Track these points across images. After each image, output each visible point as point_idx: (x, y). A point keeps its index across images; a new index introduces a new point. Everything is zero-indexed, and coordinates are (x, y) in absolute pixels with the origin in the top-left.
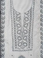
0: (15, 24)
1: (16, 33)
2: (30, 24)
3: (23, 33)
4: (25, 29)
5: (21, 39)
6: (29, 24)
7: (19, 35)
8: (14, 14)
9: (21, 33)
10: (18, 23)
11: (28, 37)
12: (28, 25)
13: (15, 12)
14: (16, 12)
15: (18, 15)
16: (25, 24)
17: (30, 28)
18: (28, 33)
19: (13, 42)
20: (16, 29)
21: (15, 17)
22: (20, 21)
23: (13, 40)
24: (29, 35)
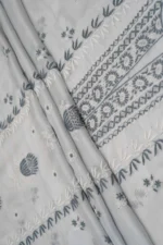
0: (125, 45)
1: (105, 73)
2: (153, 92)
3: (115, 94)
4: (130, 88)
5: (98, 101)
7: (103, 84)
8: (148, 17)
9: (112, 87)
10: (133, 52)
11: (114, 114)
15: (155, 30)
16: (142, 78)
17: (139, 103)
18: (123, 108)
19: (80, 84)
20: (114, 64)
23: (84, 80)
24: (121, 117)
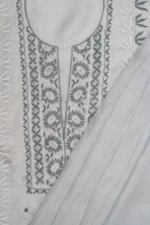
6: (89, 90)
12: (85, 93)
13: (36, 42)
14: (41, 42)
21: (38, 60)
22: (56, 77)
